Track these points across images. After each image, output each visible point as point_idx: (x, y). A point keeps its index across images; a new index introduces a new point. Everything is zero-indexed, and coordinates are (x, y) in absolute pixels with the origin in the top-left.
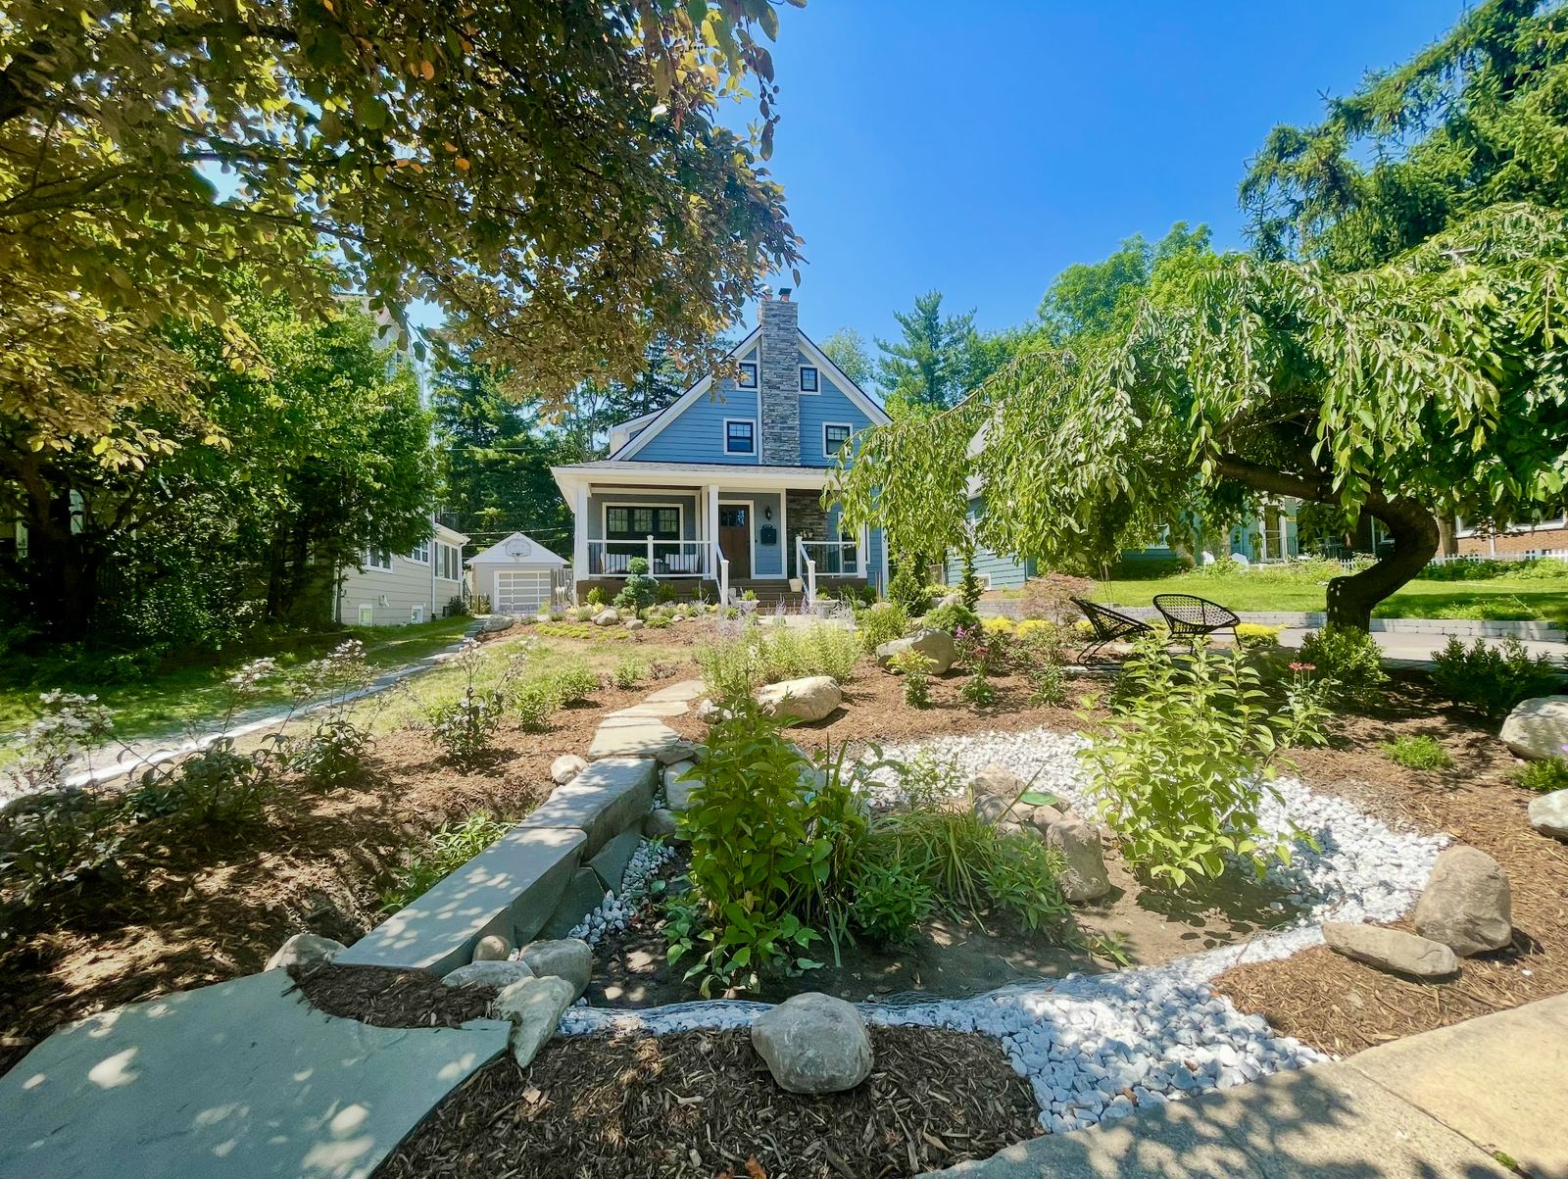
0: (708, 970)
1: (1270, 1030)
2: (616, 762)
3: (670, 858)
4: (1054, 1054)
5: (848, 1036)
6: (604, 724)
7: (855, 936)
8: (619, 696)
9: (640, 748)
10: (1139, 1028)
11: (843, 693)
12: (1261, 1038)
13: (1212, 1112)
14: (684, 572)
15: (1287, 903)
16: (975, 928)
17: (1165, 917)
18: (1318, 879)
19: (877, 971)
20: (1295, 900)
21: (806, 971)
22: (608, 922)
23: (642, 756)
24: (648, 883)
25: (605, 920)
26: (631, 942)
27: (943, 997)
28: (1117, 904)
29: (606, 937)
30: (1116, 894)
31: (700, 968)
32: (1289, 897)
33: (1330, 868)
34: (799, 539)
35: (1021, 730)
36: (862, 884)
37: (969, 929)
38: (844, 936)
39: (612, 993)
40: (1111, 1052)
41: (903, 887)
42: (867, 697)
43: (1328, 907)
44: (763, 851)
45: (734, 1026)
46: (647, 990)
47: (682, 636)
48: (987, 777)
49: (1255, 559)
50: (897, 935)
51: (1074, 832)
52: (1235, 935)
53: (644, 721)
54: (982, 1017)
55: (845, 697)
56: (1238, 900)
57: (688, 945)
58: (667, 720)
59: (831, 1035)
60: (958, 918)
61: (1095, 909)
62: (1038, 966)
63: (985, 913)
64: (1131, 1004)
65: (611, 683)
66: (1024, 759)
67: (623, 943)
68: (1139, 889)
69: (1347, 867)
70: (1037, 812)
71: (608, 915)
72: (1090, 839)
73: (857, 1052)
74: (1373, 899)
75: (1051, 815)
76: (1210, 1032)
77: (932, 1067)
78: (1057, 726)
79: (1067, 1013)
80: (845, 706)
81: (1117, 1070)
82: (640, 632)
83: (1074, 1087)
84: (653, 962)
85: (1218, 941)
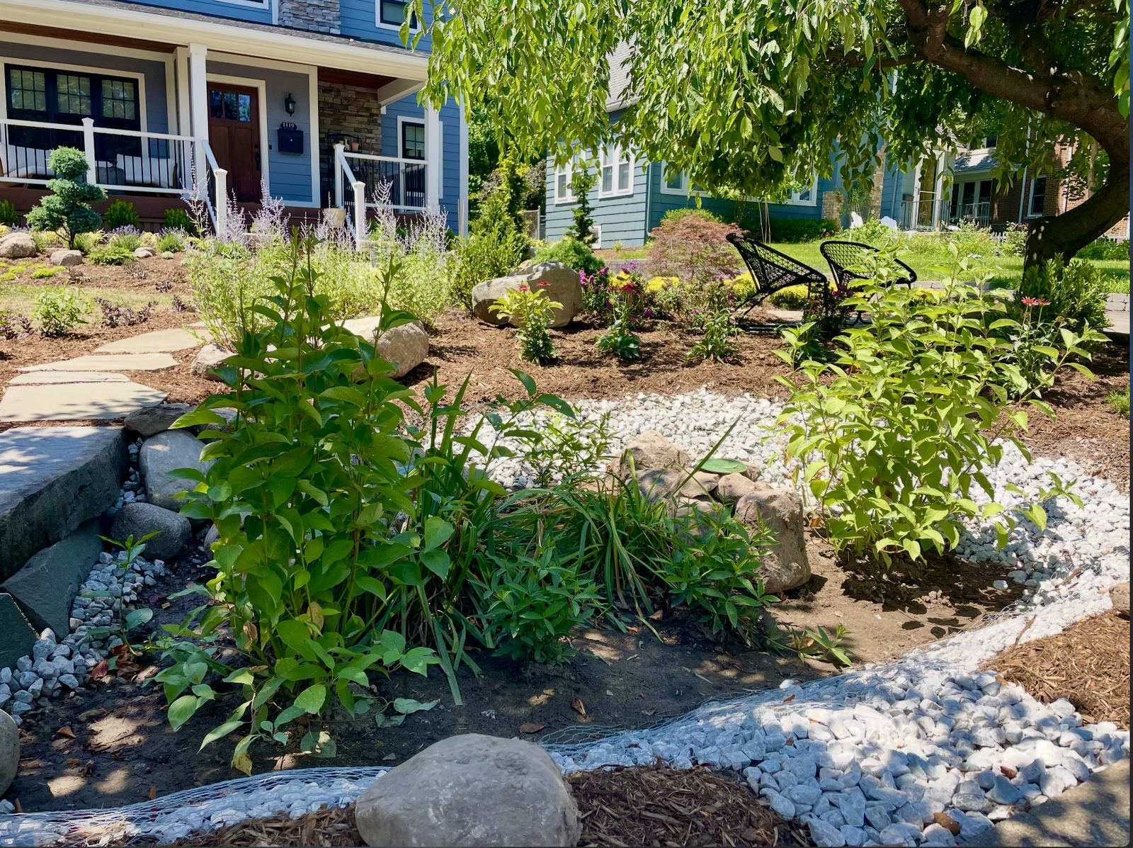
0: (242, 731)
1: (1079, 716)
2: (48, 431)
3: (157, 577)
4: (825, 781)
5: (543, 795)
6: (18, 379)
7: (477, 661)
8: (45, 347)
9: (94, 411)
10: (922, 734)
11: (431, 346)
12: (1074, 727)
13: (1054, 825)
14: (151, 185)
15: (1011, 582)
16: (646, 637)
17: (879, 606)
18: (1041, 552)
19: (519, 704)
20: (1019, 577)
21: (409, 716)
22: (47, 679)
23: (96, 422)
24: (119, 616)
25: (39, 674)
26: (94, 705)
27: (622, 728)
28: (819, 594)
29: (44, 702)
30: (816, 583)
31: (230, 726)
32: (1010, 575)
33: (1056, 539)
34: (339, 148)
35: (678, 392)
36: (494, 583)
37: (639, 637)
38: (462, 663)
39: (63, 786)
40: (906, 768)
41: (556, 583)
42: (462, 351)
43: (1060, 581)
44: (341, 535)
45: (315, 808)
46: (132, 775)
47: (153, 278)
48: (642, 446)
49: (905, 226)
50: (545, 651)
51: (775, 504)
52: (962, 620)
53: (95, 376)
54: (704, 746)
55: (433, 351)
56: (958, 580)
57: (208, 694)
58: (139, 376)
59: (514, 797)
60: (621, 626)
61: (794, 603)
62: (739, 675)
63: (657, 616)
64: (901, 705)
65: (28, 329)
66: (683, 428)
67: (78, 709)
68: (843, 576)
69: (1077, 534)
70: (722, 482)
71: (45, 667)
72: (792, 513)
73: (559, 817)
74: (1113, 565)
75: (742, 486)
76: (1013, 727)
77: (663, 825)
78: (723, 385)
79: (828, 726)
80: (434, 361)
81: (919, 791)
82: (78, 268)
83: (867, 822)
84: (138, 731)
85: (945, 628)
